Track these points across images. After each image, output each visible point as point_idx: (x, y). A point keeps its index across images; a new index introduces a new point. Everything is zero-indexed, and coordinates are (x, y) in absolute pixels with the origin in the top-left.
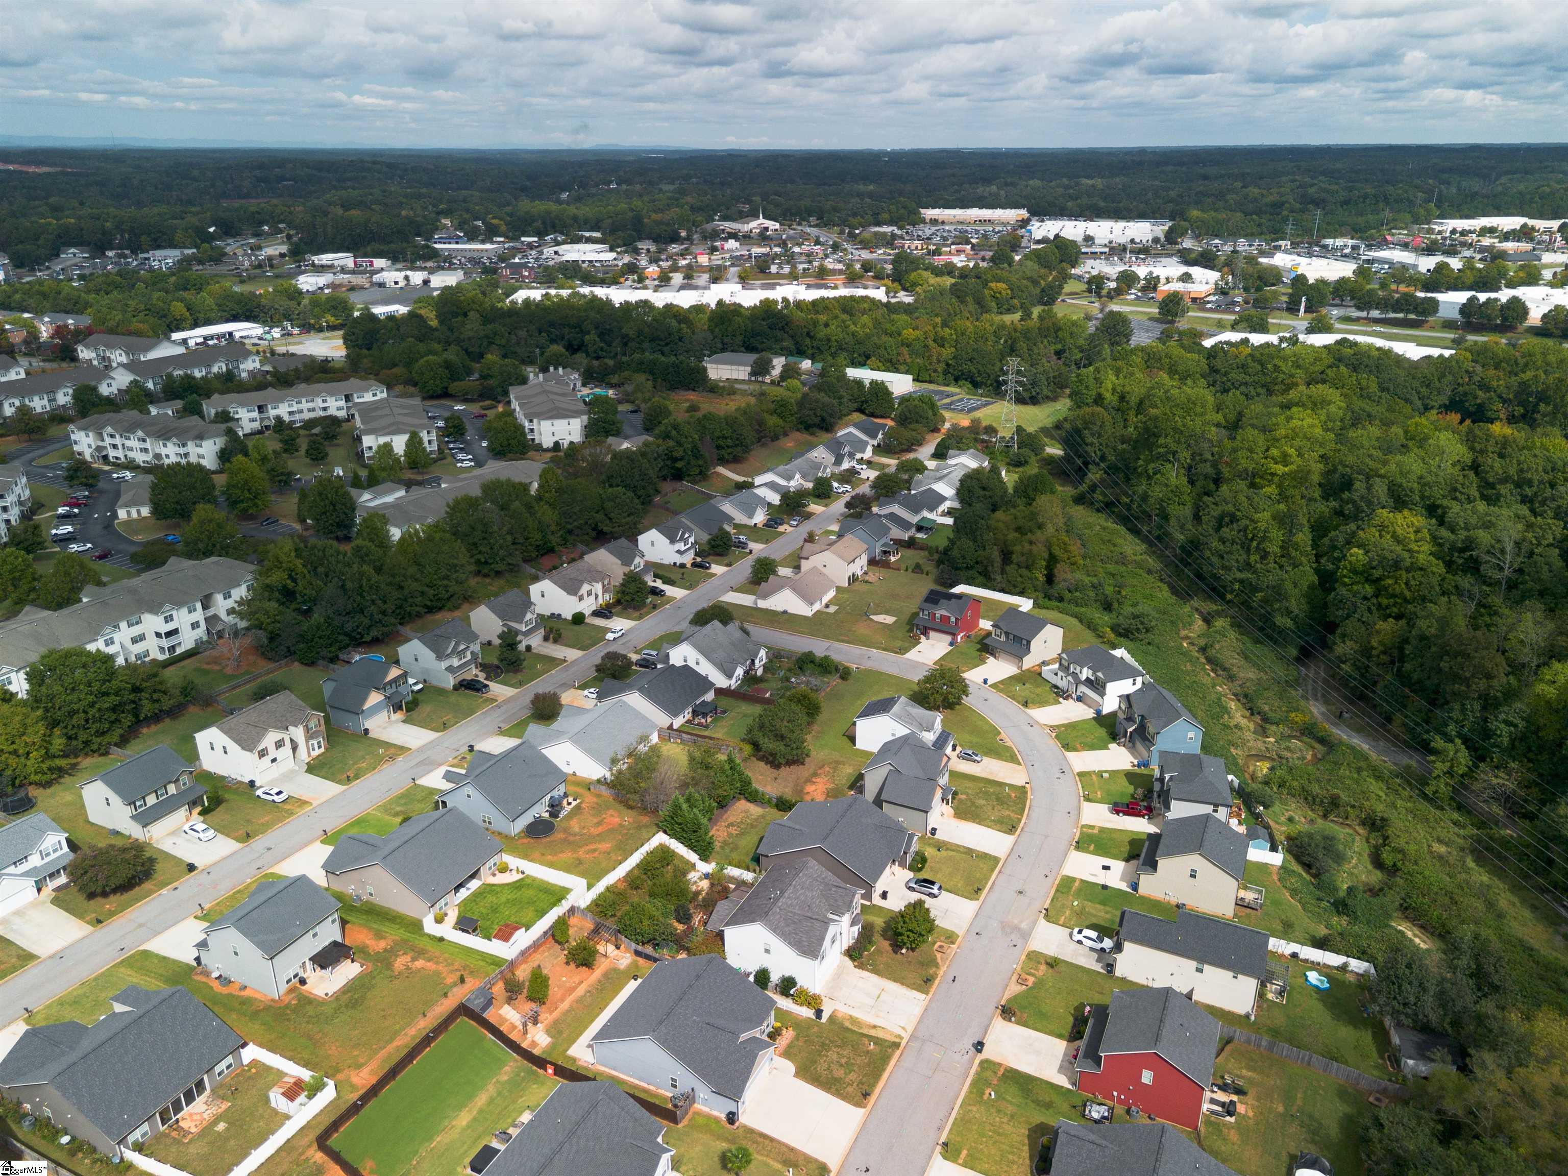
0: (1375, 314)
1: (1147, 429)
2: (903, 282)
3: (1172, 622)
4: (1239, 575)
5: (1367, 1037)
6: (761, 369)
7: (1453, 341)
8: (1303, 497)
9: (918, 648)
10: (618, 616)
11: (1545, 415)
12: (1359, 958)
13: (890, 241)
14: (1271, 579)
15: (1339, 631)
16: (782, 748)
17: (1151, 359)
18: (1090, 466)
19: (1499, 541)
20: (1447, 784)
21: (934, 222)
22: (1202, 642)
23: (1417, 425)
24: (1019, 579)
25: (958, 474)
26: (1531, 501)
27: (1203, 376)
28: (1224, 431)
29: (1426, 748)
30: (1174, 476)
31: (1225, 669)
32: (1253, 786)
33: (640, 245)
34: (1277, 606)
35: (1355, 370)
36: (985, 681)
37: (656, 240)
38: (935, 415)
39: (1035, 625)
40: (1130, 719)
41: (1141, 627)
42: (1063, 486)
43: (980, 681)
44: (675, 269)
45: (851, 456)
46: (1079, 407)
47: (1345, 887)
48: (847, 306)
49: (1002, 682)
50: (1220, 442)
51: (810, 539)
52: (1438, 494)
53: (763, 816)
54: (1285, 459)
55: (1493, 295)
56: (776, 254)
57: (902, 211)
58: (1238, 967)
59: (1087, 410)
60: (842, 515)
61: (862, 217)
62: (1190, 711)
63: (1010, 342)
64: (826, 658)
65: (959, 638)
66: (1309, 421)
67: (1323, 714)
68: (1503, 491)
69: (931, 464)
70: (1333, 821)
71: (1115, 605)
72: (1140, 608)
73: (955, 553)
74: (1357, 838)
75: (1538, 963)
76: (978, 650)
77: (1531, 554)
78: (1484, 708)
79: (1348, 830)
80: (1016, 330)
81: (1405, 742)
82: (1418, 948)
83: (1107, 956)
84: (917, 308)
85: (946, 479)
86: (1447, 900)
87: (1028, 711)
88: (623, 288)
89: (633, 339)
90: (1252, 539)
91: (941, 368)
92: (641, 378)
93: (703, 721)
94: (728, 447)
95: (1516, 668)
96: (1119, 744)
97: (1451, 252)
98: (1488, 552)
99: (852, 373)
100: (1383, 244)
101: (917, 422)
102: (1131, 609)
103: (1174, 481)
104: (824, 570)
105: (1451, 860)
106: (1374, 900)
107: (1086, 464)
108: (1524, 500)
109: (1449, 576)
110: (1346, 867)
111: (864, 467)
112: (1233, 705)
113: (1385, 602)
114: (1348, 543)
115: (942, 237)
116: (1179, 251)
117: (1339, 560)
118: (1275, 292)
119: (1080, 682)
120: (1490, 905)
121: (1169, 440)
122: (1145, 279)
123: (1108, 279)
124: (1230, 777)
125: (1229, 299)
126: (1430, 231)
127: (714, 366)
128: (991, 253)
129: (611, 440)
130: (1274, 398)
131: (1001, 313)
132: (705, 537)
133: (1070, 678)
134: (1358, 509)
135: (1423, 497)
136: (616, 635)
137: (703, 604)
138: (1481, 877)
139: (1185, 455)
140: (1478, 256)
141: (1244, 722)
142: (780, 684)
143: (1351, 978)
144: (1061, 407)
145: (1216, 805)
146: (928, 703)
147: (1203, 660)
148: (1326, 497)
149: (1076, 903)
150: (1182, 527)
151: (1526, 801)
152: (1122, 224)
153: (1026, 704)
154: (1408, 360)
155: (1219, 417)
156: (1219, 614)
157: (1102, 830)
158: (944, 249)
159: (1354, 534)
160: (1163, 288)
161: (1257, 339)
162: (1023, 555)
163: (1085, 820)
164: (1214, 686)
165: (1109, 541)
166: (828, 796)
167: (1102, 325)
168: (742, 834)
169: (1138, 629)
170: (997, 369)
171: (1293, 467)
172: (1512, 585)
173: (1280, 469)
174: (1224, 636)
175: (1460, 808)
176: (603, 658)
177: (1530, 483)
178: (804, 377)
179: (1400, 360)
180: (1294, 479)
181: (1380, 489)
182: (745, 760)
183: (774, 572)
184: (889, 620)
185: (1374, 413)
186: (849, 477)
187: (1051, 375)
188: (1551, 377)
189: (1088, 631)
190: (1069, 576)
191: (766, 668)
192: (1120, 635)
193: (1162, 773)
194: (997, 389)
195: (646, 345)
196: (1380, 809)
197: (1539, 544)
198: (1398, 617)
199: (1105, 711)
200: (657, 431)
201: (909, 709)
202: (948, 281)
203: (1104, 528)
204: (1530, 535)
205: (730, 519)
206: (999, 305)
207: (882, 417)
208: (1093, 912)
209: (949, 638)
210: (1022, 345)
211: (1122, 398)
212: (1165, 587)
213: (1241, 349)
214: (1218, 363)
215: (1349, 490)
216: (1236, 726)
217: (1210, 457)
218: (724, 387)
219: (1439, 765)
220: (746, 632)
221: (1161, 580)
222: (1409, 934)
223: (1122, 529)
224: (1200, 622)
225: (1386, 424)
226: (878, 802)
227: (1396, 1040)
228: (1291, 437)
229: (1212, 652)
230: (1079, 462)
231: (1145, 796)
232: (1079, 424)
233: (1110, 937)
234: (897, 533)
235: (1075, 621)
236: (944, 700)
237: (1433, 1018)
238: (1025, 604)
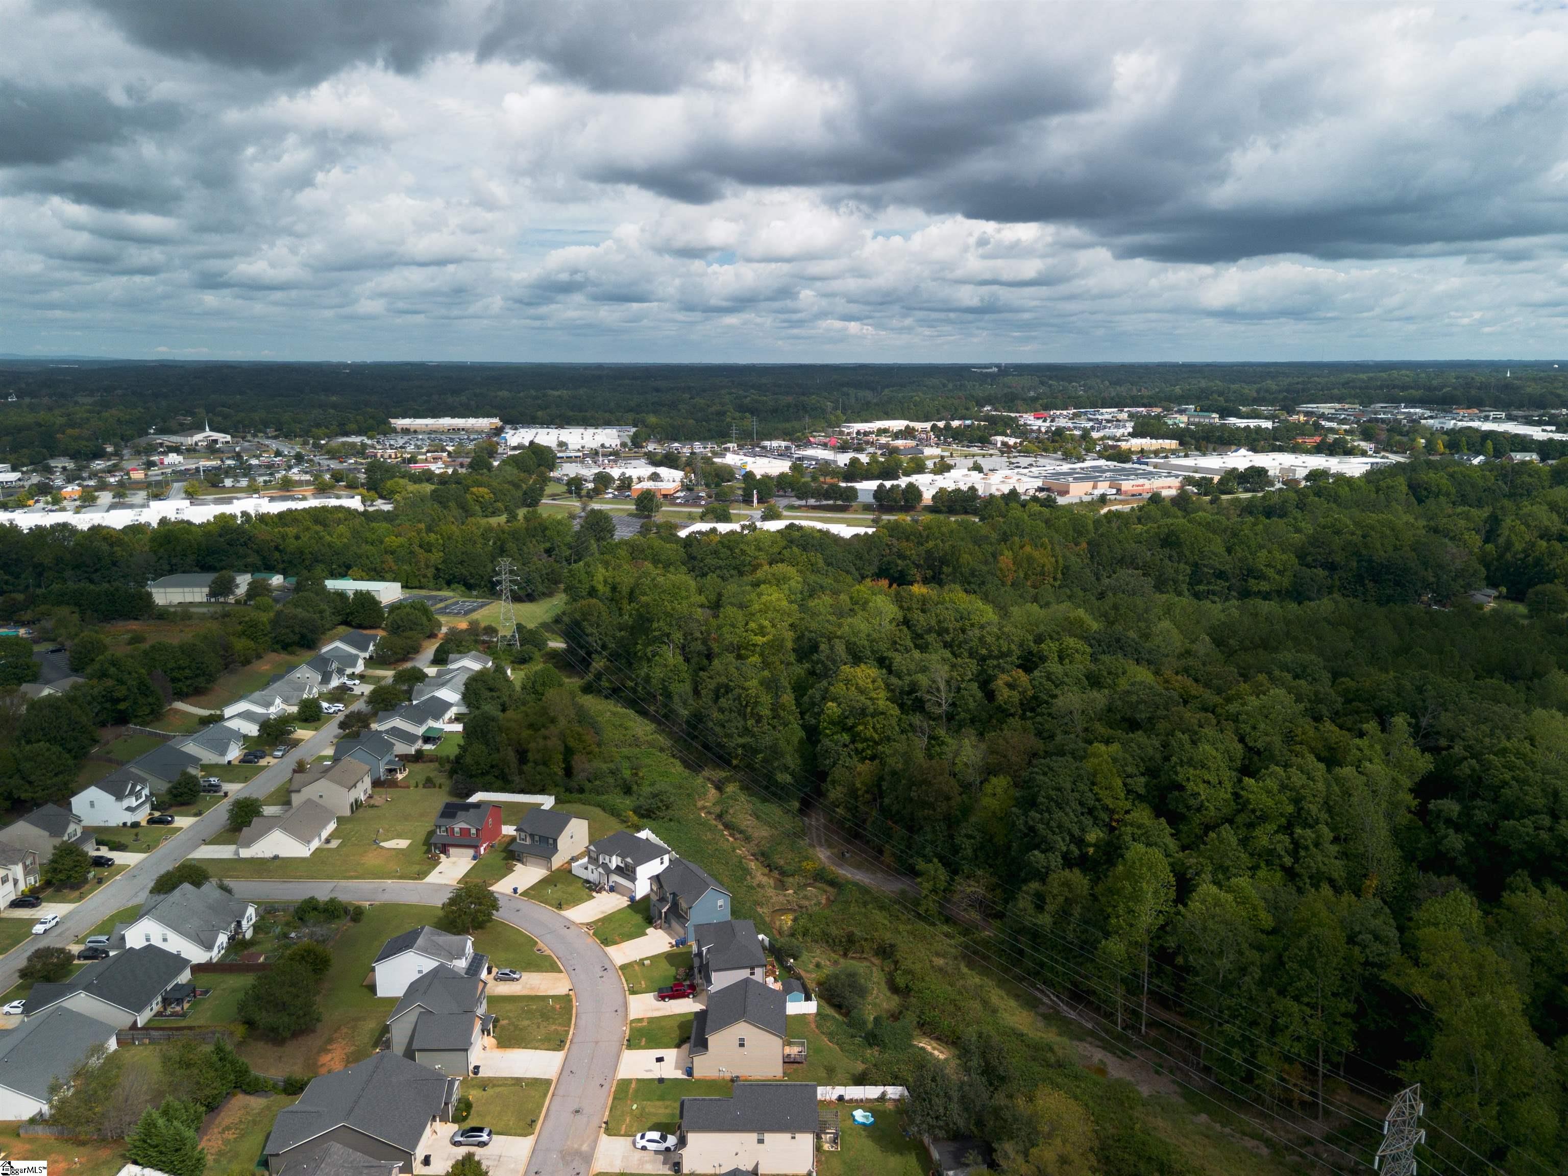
0: (812, 502)
1: (641, 616)
2: (379, 490)
3: (689, 795)
4: (741, 741)
5: (912, 1161)
6: (222, 588)
7: (873, 520)
8: (782, 662)
9: (438, 869)
10: (49, 901)
11: (947, 576)
12: (893, 1085)
13: (361, 451)
14: (767, 741)
15: (829, 779)
16: (286, 1019)
17: (635, 551)
18: (593, 656)
19: (934, 682)
20: (934, 901)
21: (406, 431)
22: (718, 809)
23: (858, 591)
24: (538, 777)
25: (462, 678)
26: (951, 646)
27: (683, 564)
28: (708, 611)
29: (913, 872)
30: (671, 656)
31: (741, 832)
32: (782, 941)
33: (53, 463)
34: (776, 764)
35: (805, 550)
36: (515, 890)
37: (73, 457)
38: (429, 620)
39: (558, 822)
40: (662, 900)
41: (660, 804)
42: (570, 677)
43: (509, 891)
44: (103, 486)
45: (341, 672)
46: (575, 600)
47: (872, 1018)
48: (319, 516)
49: (532, 888)
50: (706, 621)
51: (300, 768)
52: (883, 646)
53: (268, 1108)
54: (762, 631)
55: (895, 482)
56: (229, 466)
57: (371, 421)
58: (792, 1127)
59: (584, 602)
60: (335, 737)
61: (327, 428)
62: (716, 879)
63: (499, 543)
64: (332, 901)
65: (482, 849)
66: (775, 596)
67: (829, 857)
68: (930, 640)
69: (432, 671)
70: (852, 958)
71: (635, 788)
72: (657, 786)
73: (468, 760)
74: (874, 969)
75: (1028, 1046)
76: (505, 859)
77: (959, 689)
78: (949, 827)
79: (866, 964)
80: (503, 532)
81: (896, 870)
82: (938, 1060)
83: (672, 1155)
84: (397, 516)
85: (449, 685)
86: (952, 1008)
87: (563, 913)
88: (33, 512)
89: (50, 568)
90: (746, 706)
91: (430, 572)
92: (64, 611)
93: (178, 1009)
94: (186, 678)
95: (966, 787)
96: (656, 928)
97: (859, 449)
98: (928, 692)
99: (332, 584)
100: (808, 444)
101: (411, 629)
102: (650, 789)
103: (671, 661)
104: (320, 801)
105: (949, 969)
106: (897, 1024)
107: (589, 654)
108: (946, 645)
109: (904, 717)
110: (870, 999)
111: (357, 682)
112: (753, 865)
113: (860, 746)
114: (824, 698)
115: (416, 445)
116: (645, 454)
117: (819, 714)
118: (731, 487)
119: (611, 872)
120: (985, 1003)
121: (661, 623)
122: (619, 479)
123: (586, 480)
124: (761, 937)
125: (694, 494)
126: (841, 433)
127: (162, 590)
128: (469, 460)
129: (25, 687)
130: (745, 578)
131: (486, 516)
132: (163, 786)
133: (600, 870)
134: (826, 667)
135: (873, 652)
136: (48, 926)
137: (168, 866)
138: (974, 979)
139: (678, 636)
140: (879, 452)
141: (764, 880)
142: (276, 943)
143: (890, 1106)
144: (557, 603)
145: (752, 968)
146: (455, 927)
147: (721, 827)
148: (800, 660)
149: (635, 1107)
150: (685, 703)
151: (994, 902)
152: (591, 431)
153: (560, 906)
154: (842, 539)
155: (702, 599)
156: (728, 780)
157: (651, 1020)
158: (420, 457)
159: (826, 690)
160: (637, 487)
161: (723, 528)
162: (539, 751)
163: (633, 1016)
164: (734, 850)
165: (621, 725)
166: (348, 1062)
167: (586, 522)
168: (242, 1136)
169: (659, 808)
170: (489, 570)
171: (770, 637)
172: (950, 717)
173: (760, 640)
174: (736, 800)
175: (948, 920)
176: (30, 959)
177: (947, 631)
178: (275, 593)
179: (837, 539)
180: (772, 647)
181: (840, 648)
182: (240, 1044)
183: (258, 813)
184: (403, 844)
185: (825, 584)
186: (341, 694)
187: (544, 572)
188: (947, 545)
189: (612, 818)
190: (587, 766)
191: (256, 928)
192: (642, 816)
193: (699, 947)
194: (492, 590)
195: (68, 573)
196: (888, 937)
197: (963, 681)
198: (873, 758)
199: (639, 896)
200: (89, 670)
201: (435, 938)
202: (428, 488)
203: (614, 714)
204: (955, 674)
205: (195, 760)
206: (484, 508)
207: (371, 627)
208: (652, 1110)
209: (471, 852)
210: (511, 546)
211: (614, 589)
212: (678, 763)
213: (712, 537)
214: (694, 551)
215: (817, 652)
216: (759, 885)
217: (699, 635)
218: (175, 612)
219: (926, 885)
220: (227, 890)
221: (673, 756)
222: (929, 1048)
223: (631, 713)
224: (713, 791)
225: (836, 593)
226: (410, 1054)
227: (936, 1155)
228: (764, 611)
229: (728, 818)
230: (582, 653)
231: (687, 975)
232: (577, 616)
233: (673, 1134)
234: (401, 748)
235: (598, 811)
236: (473, 920)
237: (961, 1123)
238: (547, 802)
